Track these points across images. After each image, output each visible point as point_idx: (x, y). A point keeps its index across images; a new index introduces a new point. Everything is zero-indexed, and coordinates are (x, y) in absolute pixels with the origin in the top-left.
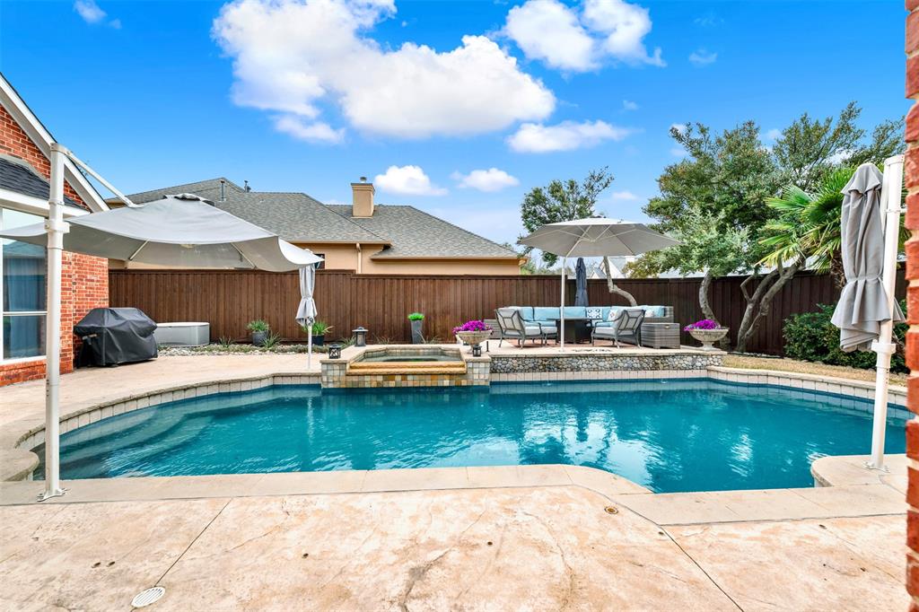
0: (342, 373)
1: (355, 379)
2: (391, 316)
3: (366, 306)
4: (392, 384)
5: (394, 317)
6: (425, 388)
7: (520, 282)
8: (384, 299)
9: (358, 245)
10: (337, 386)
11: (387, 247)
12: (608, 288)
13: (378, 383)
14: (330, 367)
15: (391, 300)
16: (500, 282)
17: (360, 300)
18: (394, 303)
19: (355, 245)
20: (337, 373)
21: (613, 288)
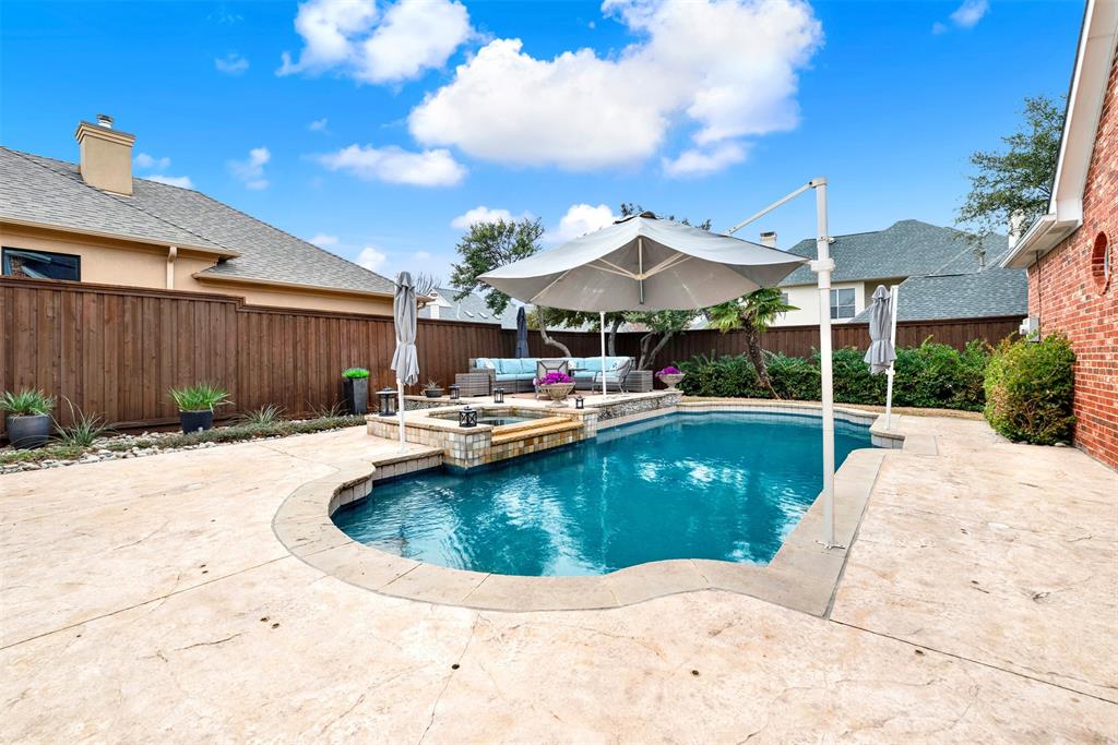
0: (488, 444)
1: (499, 449)
2: (307, 374)
3: (265, 359)
4: (531, 449)
5: (313, 376)
6: (556, 448)
7: (461, 329)
8: (295, 348)
9: (173, 250)
10: (482, 462)
11: (222, 260)
12: (543, 341)
13: (520, 450)
14: (476, 438)
15: (307, 350)
16: (442, 329)
17: (254, 348)
18: (312, 354)
19: (168, 248)
20: (482, 444)
21: (549, 340)
